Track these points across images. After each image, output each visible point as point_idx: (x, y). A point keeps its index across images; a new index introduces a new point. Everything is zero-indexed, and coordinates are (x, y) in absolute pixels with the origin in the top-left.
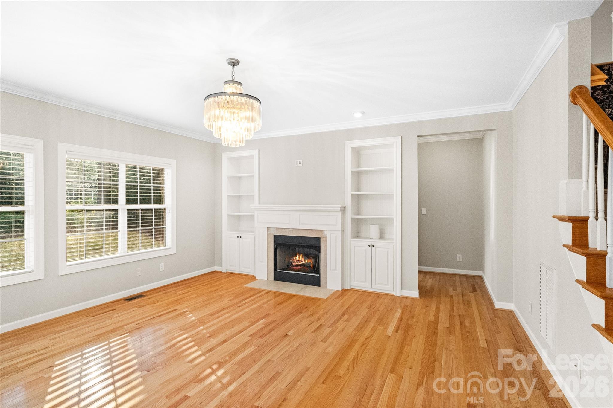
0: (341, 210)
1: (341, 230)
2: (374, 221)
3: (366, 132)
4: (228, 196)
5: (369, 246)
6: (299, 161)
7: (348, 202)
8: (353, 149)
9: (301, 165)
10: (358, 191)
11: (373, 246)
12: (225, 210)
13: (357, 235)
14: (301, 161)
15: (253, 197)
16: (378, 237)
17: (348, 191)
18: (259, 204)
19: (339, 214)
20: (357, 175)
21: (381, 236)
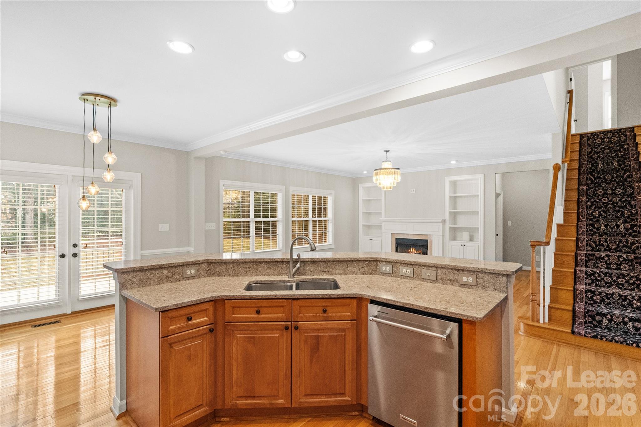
0: (442, 222)
1: (442, 234)
2: (466, 229)
3: (460, 170)
4: (363, 213)
5: (462, 245)
6: (413, 190)
7: (447, 217)
8: (450, 181)
9: (414, 192)
10: (455, 209)
11: (464, 245)
12: (362, 222)
13: (454, 238)
14: (414, 189)
15: (380, 213)
16: (469, 240)
17: (448, 209)
18: (385, 218)
19: (441, 225)
20: (454, 199)
21: (471, 239)
